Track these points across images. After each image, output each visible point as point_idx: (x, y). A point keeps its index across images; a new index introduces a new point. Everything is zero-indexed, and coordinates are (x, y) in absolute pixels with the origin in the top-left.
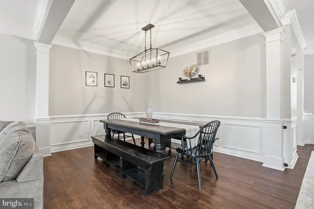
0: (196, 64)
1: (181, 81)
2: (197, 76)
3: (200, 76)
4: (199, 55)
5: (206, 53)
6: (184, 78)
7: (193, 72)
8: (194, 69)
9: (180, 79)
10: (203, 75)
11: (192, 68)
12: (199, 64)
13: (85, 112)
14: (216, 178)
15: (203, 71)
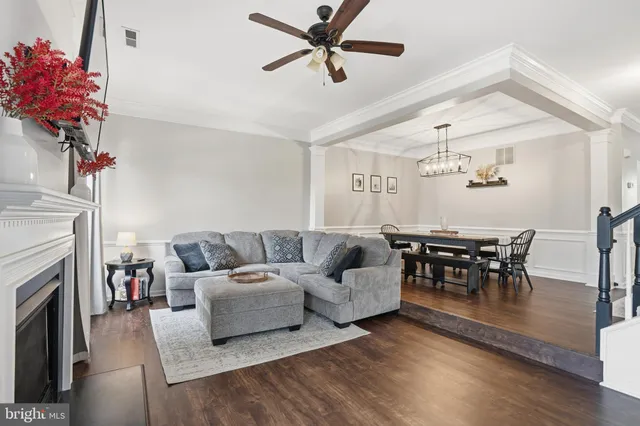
0: (494, 162)
1: (472, 185)
2: (496, 179)
3: (500, 179)
4: (499, 152)
5: (510, 150)
6: (476, 180)
7: (490, 173)
8: (493, 169)
9: (471, 182)
10: (505, 178)
11: (489, 169)
12: (499, 163)
13: (352, 223)
14: (530, 289)
15: (504, 172)
